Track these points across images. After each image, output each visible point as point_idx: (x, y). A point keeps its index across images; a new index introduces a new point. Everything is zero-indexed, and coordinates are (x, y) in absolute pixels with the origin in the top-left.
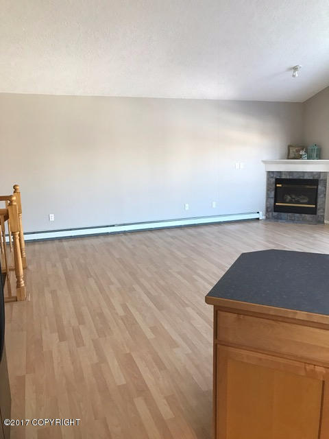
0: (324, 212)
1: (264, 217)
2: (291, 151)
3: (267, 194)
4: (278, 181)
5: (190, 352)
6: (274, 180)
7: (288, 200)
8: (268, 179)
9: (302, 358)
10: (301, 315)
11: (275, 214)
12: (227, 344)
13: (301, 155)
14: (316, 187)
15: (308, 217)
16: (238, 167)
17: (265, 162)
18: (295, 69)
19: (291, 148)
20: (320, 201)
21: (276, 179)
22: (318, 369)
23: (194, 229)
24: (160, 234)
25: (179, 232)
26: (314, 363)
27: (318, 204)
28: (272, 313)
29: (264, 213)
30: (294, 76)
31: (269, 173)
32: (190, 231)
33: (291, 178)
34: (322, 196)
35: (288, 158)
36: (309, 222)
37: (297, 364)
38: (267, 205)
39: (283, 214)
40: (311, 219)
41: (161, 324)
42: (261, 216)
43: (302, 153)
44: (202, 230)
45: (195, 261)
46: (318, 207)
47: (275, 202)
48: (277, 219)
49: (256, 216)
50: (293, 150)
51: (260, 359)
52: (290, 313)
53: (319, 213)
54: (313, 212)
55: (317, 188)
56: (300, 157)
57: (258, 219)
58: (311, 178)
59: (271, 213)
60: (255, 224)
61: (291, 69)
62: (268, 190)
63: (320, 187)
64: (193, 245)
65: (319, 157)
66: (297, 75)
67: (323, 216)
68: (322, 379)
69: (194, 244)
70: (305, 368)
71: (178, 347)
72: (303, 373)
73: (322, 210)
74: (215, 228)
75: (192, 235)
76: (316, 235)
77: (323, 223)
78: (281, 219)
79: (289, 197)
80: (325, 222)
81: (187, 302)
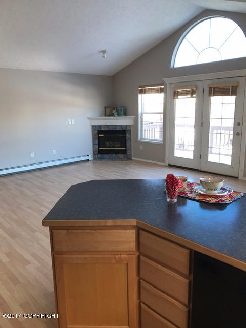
0: (131, 152)
1: (92, 159)
2: (107, 111)
3: (93, 142)
4: (100, 132)
5: (39, 265)
6: (97, 131)
7: (107, 146)
8: (93, 131)
9: (113, 251)
10: (110, 222)
11: (100, 156)
12: (62, 253)
13: (114, 113)
14: (124, 135)
15: (121, 156)
16: (70, 123)
17: (89, 119)
18: (104, 52)
19: (106, 109)
20: (128, 144)
21: (98, 131)
22: (123, 256)
23: (40, 172)
24: (11, 178)
25: (28, 175)
26: (120, 252)
27: (127, 147)
28: (90, 224)
29: (92, 155)
30: (104, 57)
31: (93, 126)
32: (37, 173)
33: (108, 129)
34: (129, 141)
35: (105, 116)
36: (122, 160)
37: (110, 256)
38: (93, 150)
39: (105, 155)
40: (123, 157)
41: (15, 249)
42: (90, 158)
43: (114, 112)
44: (46, 172)
45: (42, 197)
46: (127, 149)
47: (99, 147)
48: (101, 159)
49: (86, 158)
50: (108, 110)
51: (86, 259)
52: (102, 222)
53: (128, 152)
54: (124, 152)
55: (126, 136)
56: (112, 115)
57: (88, 160)
58: (121, 129)
59: (96, 156)
60: (87, 164)
61: (101, 52)
62: (93, 139)
63: (127, 135)
64: (39, 184)
65: (125, 114)
66: (105, 57)
67: (131, 155)
68: (125, 262)
69: (41, 183)
70: (115, 258)
71: (30, 263)
72: (114, 261)
73: (129, 151)
74: (57, 170)
75: (38, 177)
76: (127, 168)
77: (131, 159)
78: (104, 159)
79: (108, 143)
80: (132, 158)
81: (36, 228)
